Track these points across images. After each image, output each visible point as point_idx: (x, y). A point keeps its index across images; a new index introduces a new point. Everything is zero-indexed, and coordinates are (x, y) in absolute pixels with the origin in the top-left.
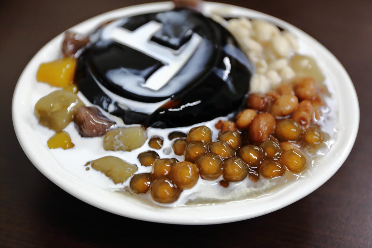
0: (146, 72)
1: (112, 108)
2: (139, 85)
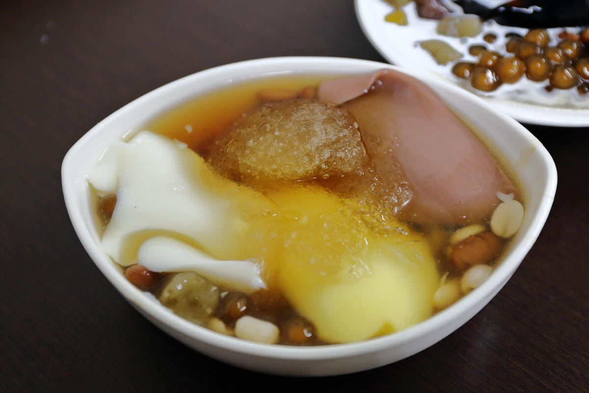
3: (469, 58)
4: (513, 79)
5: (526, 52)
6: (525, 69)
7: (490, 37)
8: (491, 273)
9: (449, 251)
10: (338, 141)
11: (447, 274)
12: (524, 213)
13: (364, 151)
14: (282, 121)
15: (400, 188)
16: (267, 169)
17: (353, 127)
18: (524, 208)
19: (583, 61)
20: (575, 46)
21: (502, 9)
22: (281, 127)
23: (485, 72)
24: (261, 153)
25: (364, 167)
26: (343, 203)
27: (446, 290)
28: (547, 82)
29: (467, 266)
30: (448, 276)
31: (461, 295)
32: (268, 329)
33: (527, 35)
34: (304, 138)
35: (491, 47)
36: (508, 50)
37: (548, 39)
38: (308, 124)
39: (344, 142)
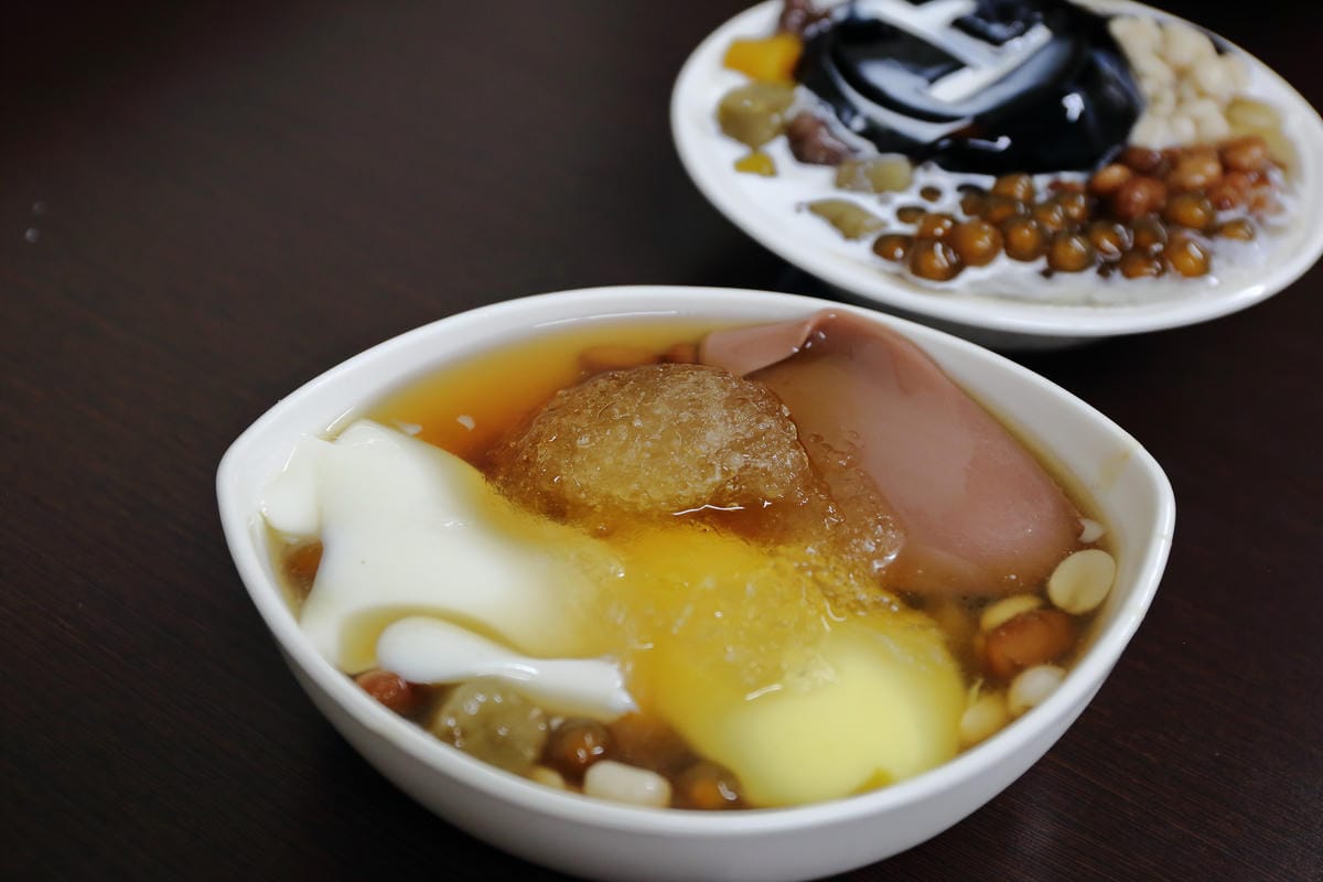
0: (933, 72)
1: (858, 124)
2: (917, 91)
3: (897, 227)
4: (984, 259)
5: (999, 212)
6: (1001, 241)
7: (931, 193)
8: (1063, 679)
9: (979, 642)
10: (757, 437)
11: (980, 681)
12: (1117, 567)
13: (806, 459)
14: (645, 400)
15: (880, 527)
16: (618, 492)
17: (782, 415)
18: (1116, 561)
19: (1099, 225)
20: (1082, 200)
21: (945, 143)
22: (643, 412)
23: (931, 249)
24: (609, 461)
25: (807, 488)
26: (772, 554)
27: (980, 711)
28: (1042, 263)
29: (1018, 669)
30: (982, 688)
31: (1010, 719)
32: (651, 784)
33: (996, 186)
34: (690, 432)
35: (933, 208)
36: (967, 212)
37: (1031, 192)
38: (698, 406)
39: (769, 441)
